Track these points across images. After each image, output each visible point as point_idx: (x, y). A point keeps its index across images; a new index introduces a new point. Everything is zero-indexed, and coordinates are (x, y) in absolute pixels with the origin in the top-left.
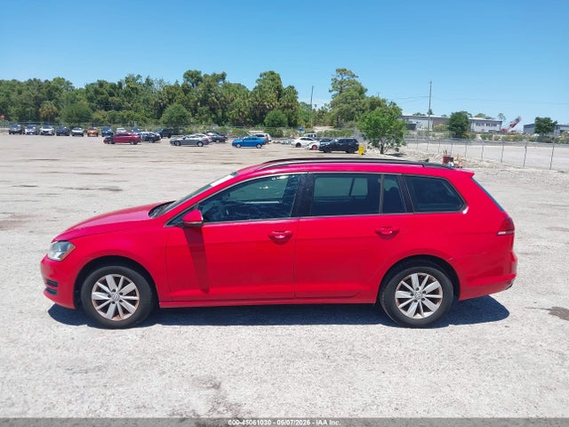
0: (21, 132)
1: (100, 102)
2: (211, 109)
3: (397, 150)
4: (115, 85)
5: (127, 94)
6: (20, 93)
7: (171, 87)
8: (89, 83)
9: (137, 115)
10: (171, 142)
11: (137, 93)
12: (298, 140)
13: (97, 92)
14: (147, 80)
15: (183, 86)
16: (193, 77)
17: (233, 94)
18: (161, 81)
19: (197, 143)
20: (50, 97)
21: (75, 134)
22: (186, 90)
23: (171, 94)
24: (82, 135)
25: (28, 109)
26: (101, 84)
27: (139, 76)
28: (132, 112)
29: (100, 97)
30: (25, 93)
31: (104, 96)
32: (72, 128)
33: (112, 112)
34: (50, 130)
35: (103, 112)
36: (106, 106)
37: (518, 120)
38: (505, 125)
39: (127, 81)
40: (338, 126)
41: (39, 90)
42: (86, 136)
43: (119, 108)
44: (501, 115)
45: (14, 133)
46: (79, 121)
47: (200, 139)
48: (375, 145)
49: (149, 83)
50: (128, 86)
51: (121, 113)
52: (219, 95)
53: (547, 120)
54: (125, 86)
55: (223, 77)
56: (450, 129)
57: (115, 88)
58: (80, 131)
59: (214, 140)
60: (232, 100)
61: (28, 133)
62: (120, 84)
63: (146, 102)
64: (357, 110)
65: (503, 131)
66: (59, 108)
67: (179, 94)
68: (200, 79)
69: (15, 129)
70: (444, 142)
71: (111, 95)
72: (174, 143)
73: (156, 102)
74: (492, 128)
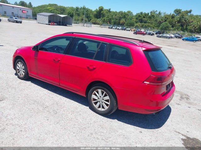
0: (112, 28)
1: (140, 20)
2: (181, 25)
4: (146, 14)
5: (150, 18)
6: (116, 15)
7: (167, 15)
8: (138, 13)
9: (151, 25)
10: (157, 36)
11: (154, 17)
13: (139, 16)
14: (159, 12)
15: (172, 15)
16: (178, 12)
17: (193, 19)
18: (165, 13)
19: (167, 37)
20: (124, 17)
21: (127, 30)
22: (173, 17)
23: (166, 18)
24: (129, 30)
25: (117, 21)
26: (142, 13)
27: (156, 11)
28: (149, 24)
29: (140, 18)
30: (117, 15)
31: (141, 18)
32: (127, 28)
33: (143, 23)
34: (120, 28)
35: (140, 23)
36: (141, 21)
39: (151, 12)
41: (121, 15)
42: (131, 31)
43: (145, 22)
45: (110, 28)
46: (130, 26)
47: (169, 36)
49: (160, 13)
50: (151, 15)
51: (146, 24)
52: (186, 19)
54: (150, 14)
55: (190, 12)
57: (146, 15)
58: (129, 29)
59: (176, 37)
60: (192, 22)
61: (114, 29)
62: (148, 14)
63: (156, 21)
66: (126, 21)
67: (170, 18)
68: (180, 13)
69: (110, 27)
71: (144, 17)
72: (158, 36)
73: (160, 21)
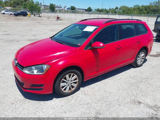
3: (39, 15)
12: (3, 12)
37: (66, 7)
38: (63, 8)
40: (14, 7)
44: (60, 5)
48: (32, 13)
53: (73, 7)
56: (51, 9)
64: (20, 2)
65: (62, 10)
70: (49, 13)
74: (60, 9)
